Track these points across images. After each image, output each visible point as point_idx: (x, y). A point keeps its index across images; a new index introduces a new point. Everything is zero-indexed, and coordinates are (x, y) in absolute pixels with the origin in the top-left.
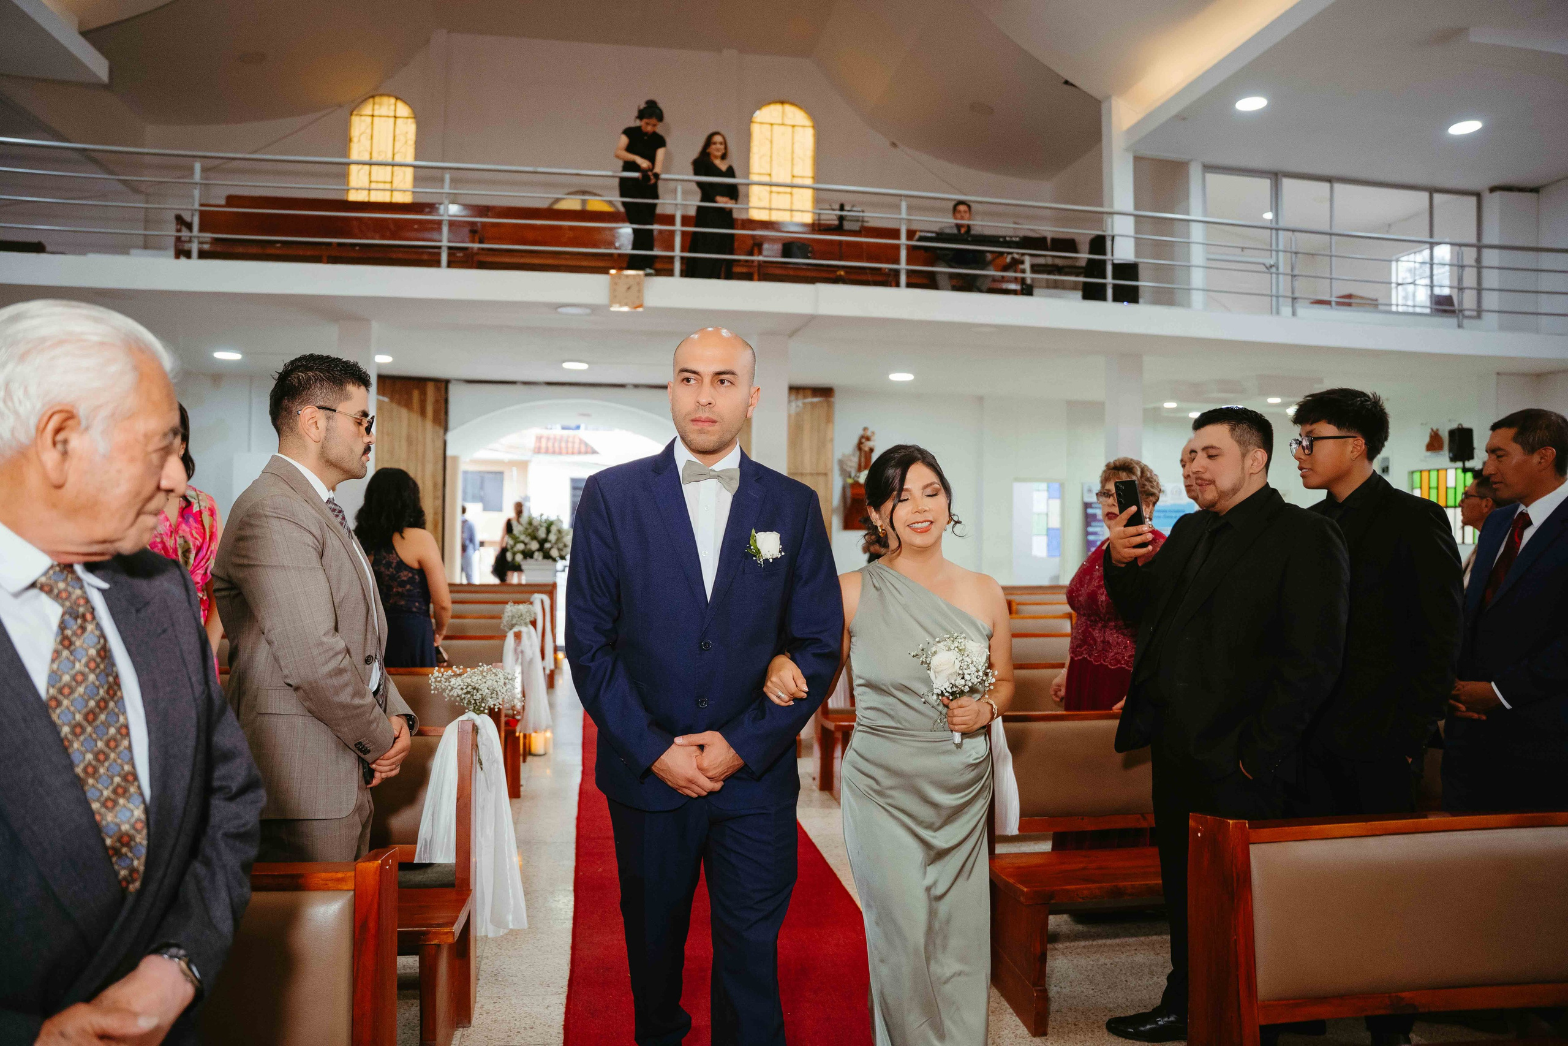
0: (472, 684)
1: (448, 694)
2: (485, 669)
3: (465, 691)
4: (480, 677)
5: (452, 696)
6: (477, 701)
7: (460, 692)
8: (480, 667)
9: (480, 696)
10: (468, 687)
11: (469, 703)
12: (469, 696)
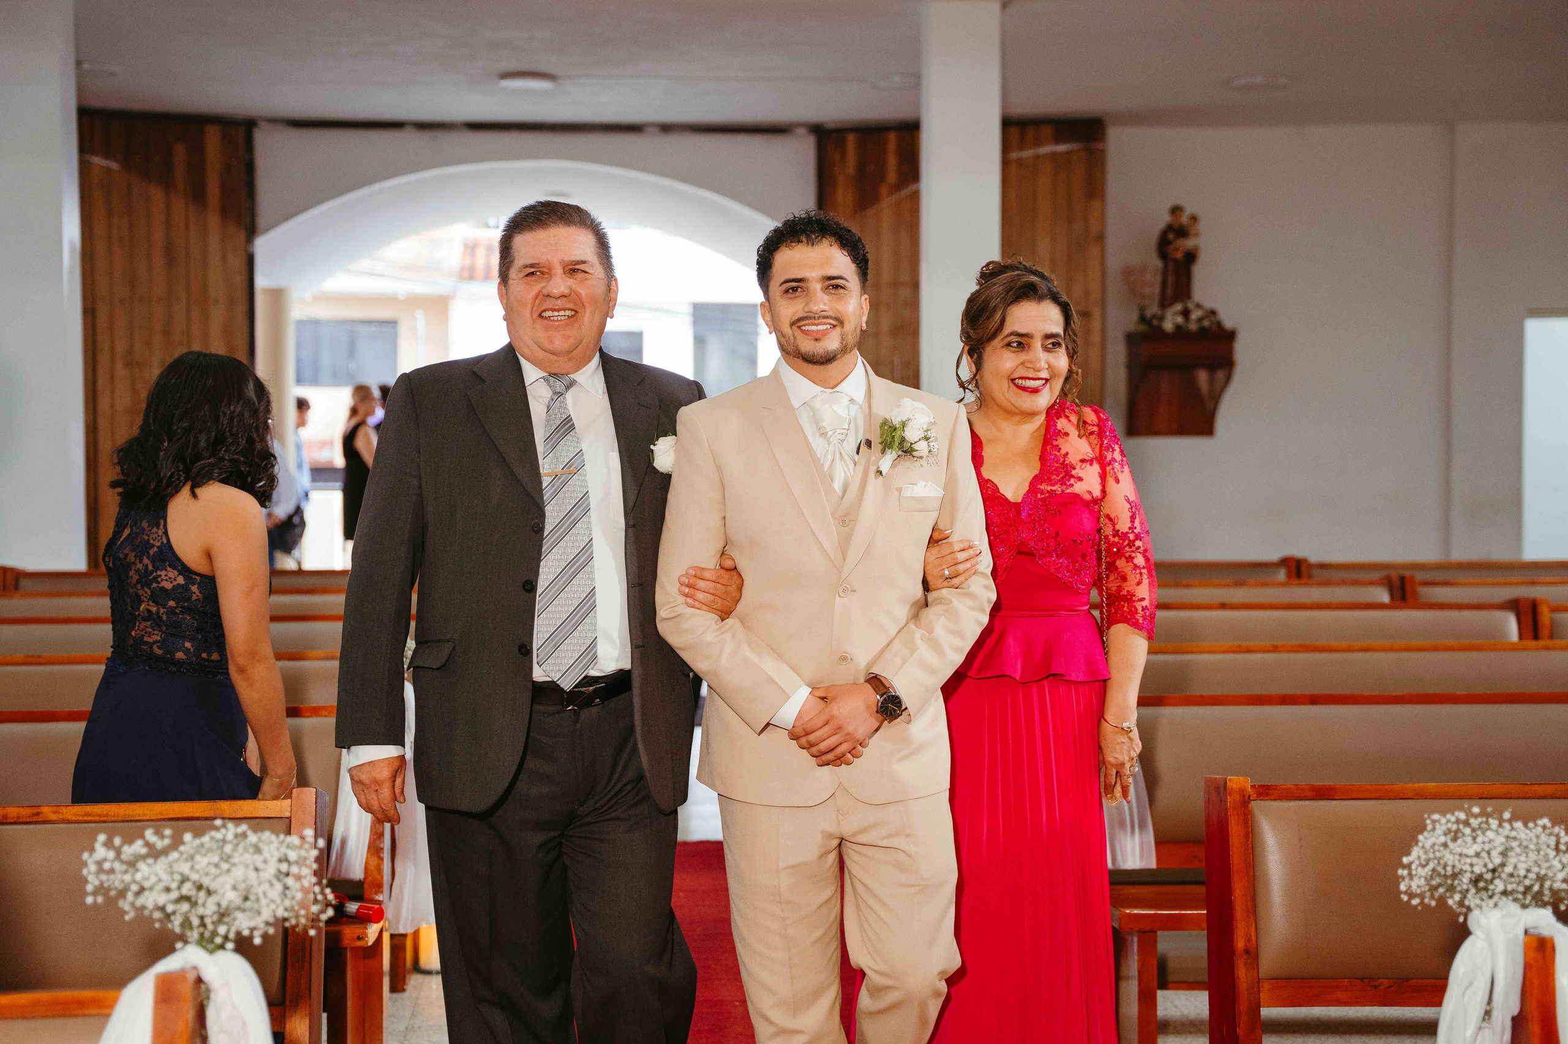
0: (194, 877)
1: (133, 904)
2: (230, 836)
3: (175, 895)
4: (216, 859)
5: (144, 907)
6: (208, 921)
7: (162, 899)
8: (217, 829)
9: (215, 908)
10: (182, 882)
11: (187, 924)
12: (185, 907)
